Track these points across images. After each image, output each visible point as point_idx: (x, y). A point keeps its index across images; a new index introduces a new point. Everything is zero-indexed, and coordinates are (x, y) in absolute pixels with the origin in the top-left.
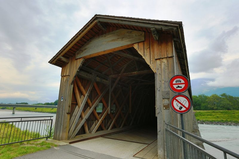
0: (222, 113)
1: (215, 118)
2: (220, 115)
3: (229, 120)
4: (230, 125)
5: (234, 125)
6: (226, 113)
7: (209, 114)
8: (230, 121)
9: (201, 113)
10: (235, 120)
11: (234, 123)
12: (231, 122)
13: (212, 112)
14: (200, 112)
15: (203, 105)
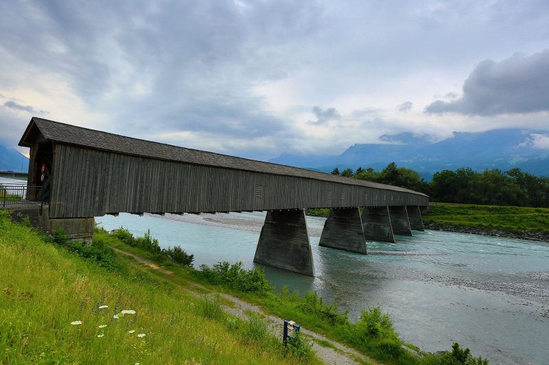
0: (489, 210)
1: (470, 220)
2: (484, 214)
3: (495, 225)
4: (492, 235)
5: (501, 236)
6: (498, 210)
7: (462, 211)
8: (496, 228)
9: (446, 209)
10: (507, 226)
11: (503, 231)
12: (498, 229)
13: (469, 208)
14: (443, 207)
15: (461, 191)
